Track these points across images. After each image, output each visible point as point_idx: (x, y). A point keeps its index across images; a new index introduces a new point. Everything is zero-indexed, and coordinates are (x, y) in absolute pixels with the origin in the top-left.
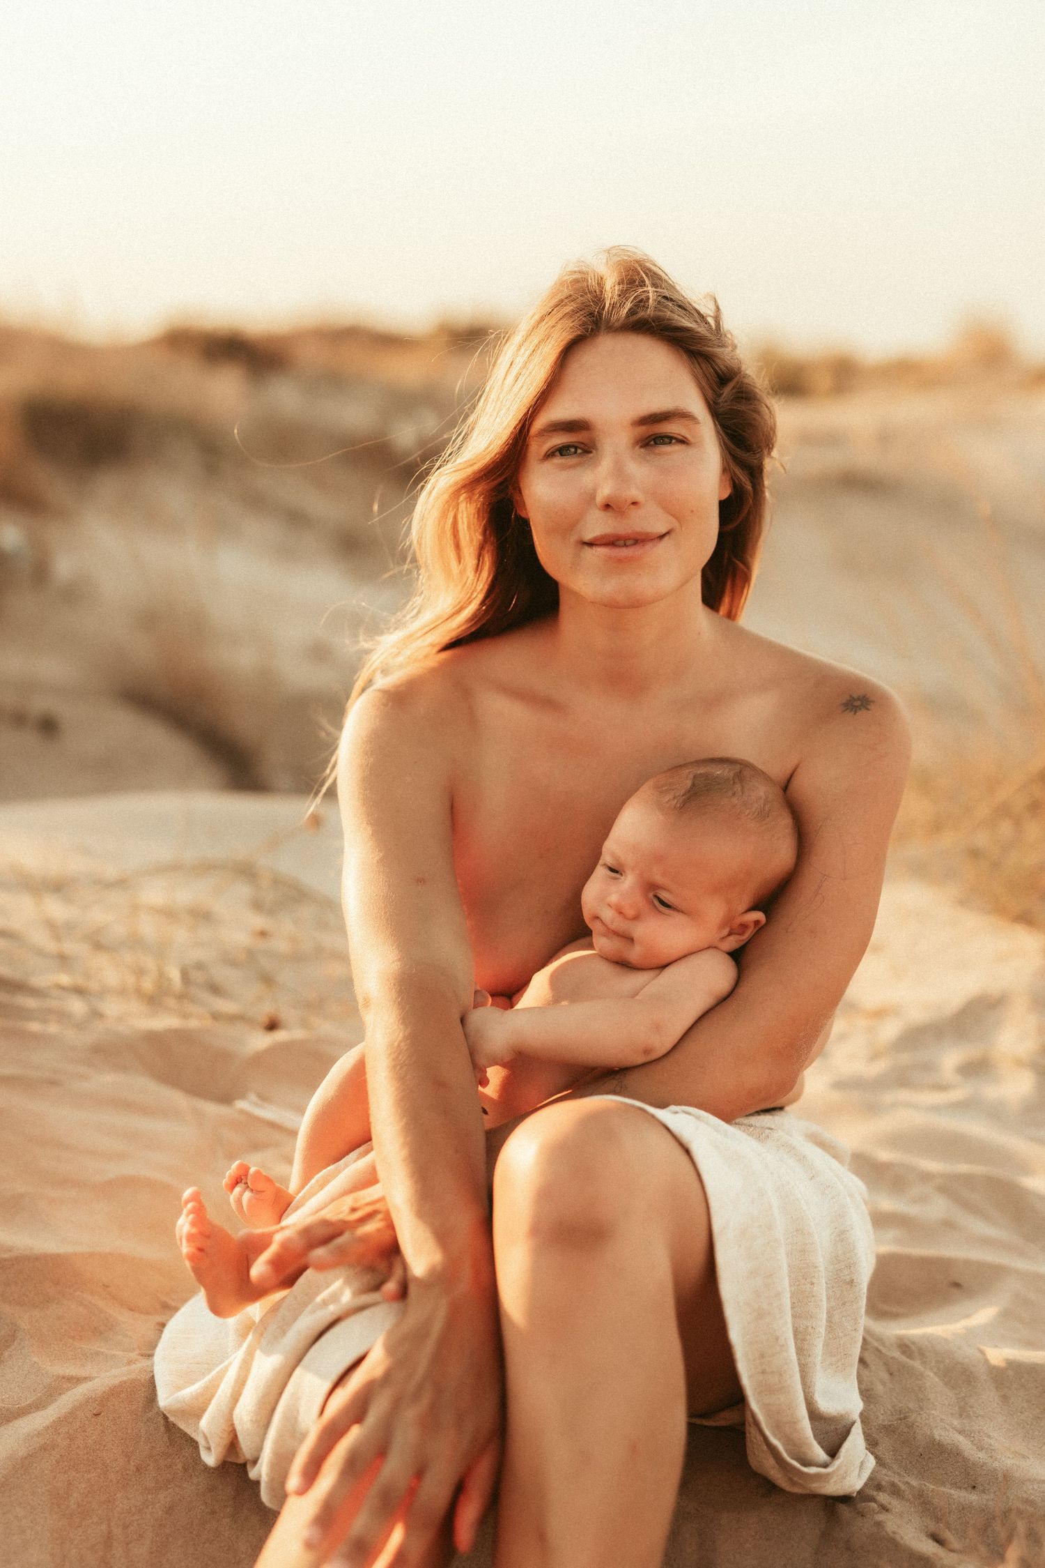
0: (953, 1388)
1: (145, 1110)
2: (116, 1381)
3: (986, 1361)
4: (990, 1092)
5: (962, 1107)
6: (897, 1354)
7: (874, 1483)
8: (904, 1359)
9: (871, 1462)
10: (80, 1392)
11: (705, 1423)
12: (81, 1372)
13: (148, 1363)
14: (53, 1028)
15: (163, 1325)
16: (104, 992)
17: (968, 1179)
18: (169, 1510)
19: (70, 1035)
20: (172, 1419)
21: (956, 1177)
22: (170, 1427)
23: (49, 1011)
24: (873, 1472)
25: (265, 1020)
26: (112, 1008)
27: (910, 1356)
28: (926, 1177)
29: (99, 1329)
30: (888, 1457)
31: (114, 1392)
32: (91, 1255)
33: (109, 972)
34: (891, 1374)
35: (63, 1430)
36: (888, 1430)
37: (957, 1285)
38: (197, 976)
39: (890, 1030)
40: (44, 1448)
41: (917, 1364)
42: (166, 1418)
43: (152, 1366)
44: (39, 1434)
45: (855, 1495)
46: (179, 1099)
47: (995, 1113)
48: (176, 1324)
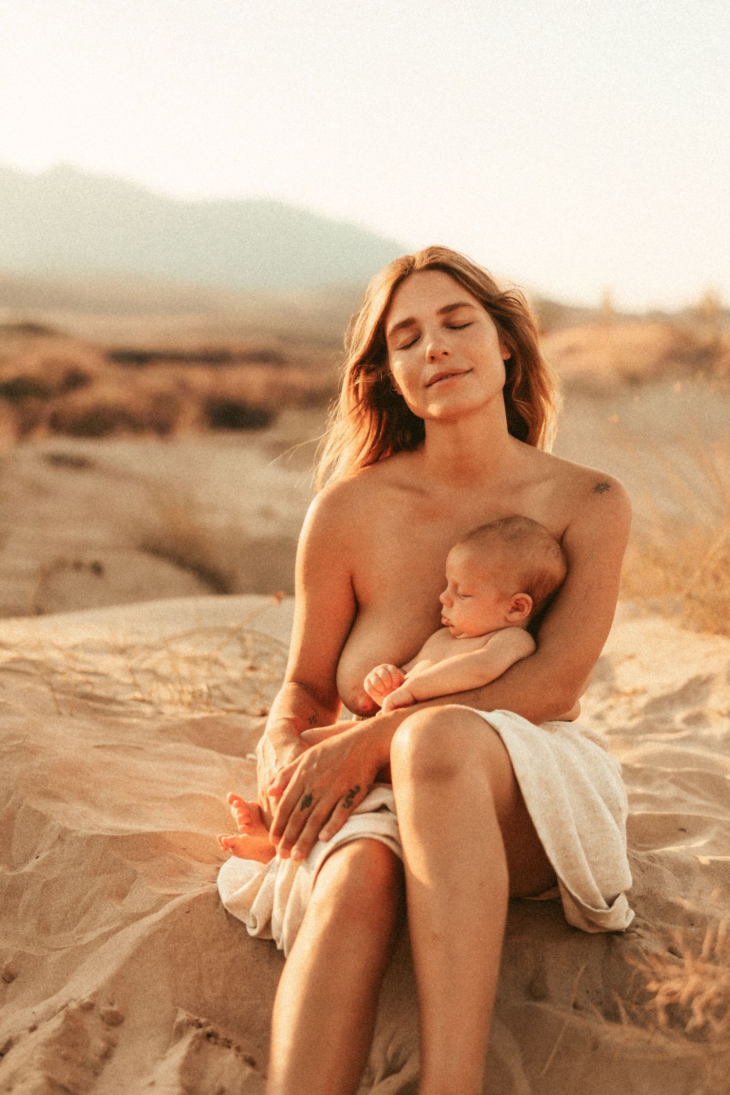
0: (680, 876)
1: (194, 761)
2: (197, 895)
3: (699, 863)
4: (705, 732)
5: (684, 740)
6: (646, 861)
7: (634, 925)
8: (650, 863)
9: (632, 913)
10: (178, 900)
11: (535, 899)
12: (175, 892)
13: (215, 884)
14: (135, 721)
15: (219, 869)
16: (162, 702)
17: (690, 775)
18: (233, 961)
19: (145, 724)
20: (230, 911)
21: (681, 774)
22: (229, 917)
23: (132, 712)
24: (634, 920)
25: (259, 712)
26: (168, 710)
27: (653, 861)
28: (664, 775)
29: (184, 871)
30: (642, 913)
31: (198, 899)
32: (175, 832)
33: (163, 692)
34: (643, 871)
35: (170, 921)
36: (642, 898)
37: (683, 830)
38: (216, 693)
39: (641, 701)
40: (160, 931)
41: (658, 866)
42: (226, 911)
43: (217, 885)
44: (156, 924)
45: (624, 930)
46: (215, 755)
47: (707, 743)
48: (225, 867)
